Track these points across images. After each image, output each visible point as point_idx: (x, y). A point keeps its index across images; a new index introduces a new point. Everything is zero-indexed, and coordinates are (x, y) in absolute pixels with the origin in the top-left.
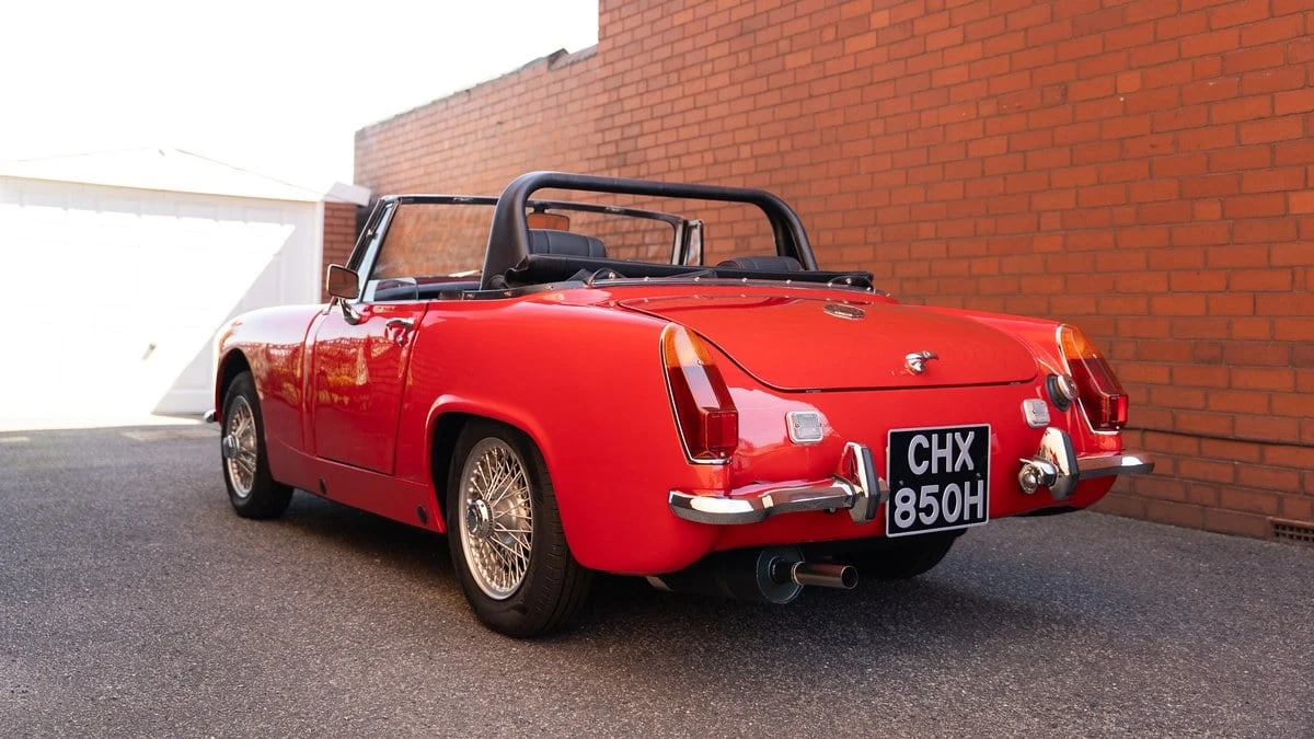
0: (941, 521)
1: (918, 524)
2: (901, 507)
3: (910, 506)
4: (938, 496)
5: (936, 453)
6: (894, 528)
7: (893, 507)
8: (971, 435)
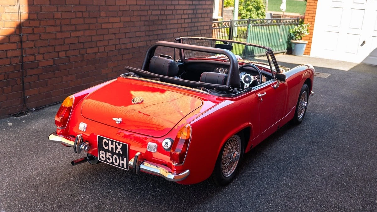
0: (112, 163)
1: (106, 161)
2: (101, 155)
3: (104, 155)
4: (112, 157)
5: (111, 146)
6: (100, 159)
7: (100, 155)
8: (121, 145)
